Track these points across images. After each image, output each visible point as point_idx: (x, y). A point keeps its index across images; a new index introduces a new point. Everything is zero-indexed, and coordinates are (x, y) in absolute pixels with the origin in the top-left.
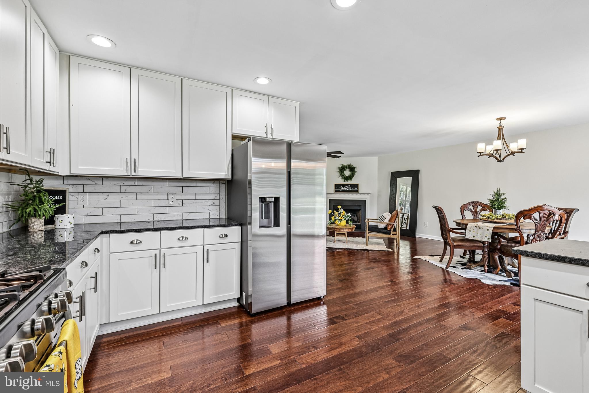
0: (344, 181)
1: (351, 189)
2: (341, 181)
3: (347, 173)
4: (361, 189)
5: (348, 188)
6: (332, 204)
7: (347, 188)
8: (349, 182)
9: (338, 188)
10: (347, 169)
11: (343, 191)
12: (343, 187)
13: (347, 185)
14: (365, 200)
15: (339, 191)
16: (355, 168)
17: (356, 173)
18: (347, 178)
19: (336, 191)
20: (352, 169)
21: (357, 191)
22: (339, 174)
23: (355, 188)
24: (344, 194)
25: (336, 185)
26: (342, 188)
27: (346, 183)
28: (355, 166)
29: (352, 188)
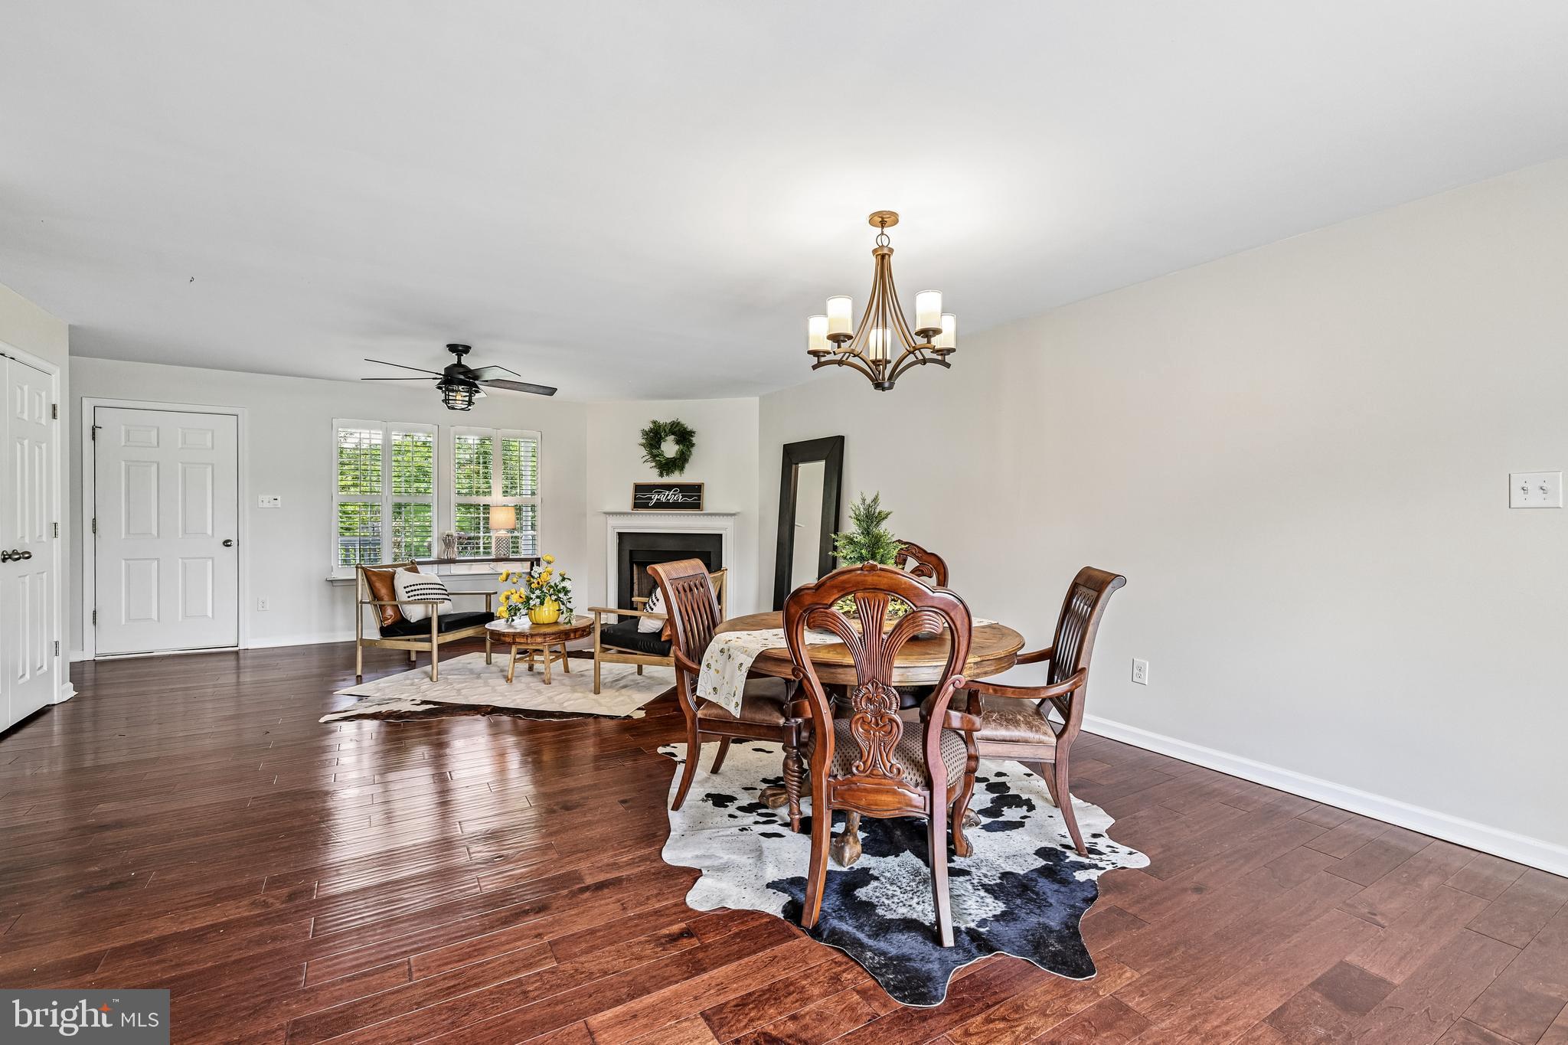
0: (661, 475)
1: (680, 498)
2: (652, 476)
3: (670, 448)
4: (711, 500)
5: (672, 496)
6: (627, 548)
7: (669, 498)
8: (675, 478)
9: (643, 497)
10: (668, 438)
11: (659, 505)
12: (659, 493)
13: (669, 487)
14: (721, 535)
15: (645, 506)
16: (691, 433)
17: (694, 450)
18: (668, 466)
19: (636, 506)
20: (684, 436)
21: (697, 506)
22: (644, 452)
23: (692, 497)
24: (661, 514)
25: (639, 488)
26: (655, 497)
27: (667, 480)
28: (690, 428)
29: (683, 496)
